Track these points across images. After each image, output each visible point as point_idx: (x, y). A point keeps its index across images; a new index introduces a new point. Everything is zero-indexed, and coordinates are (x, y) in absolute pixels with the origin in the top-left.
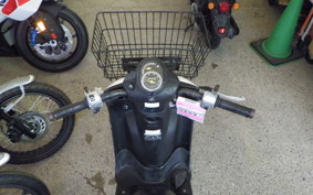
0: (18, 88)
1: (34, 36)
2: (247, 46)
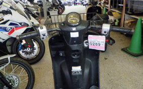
0: (7, 58)
1: (20, 46)
2: (120, 50)
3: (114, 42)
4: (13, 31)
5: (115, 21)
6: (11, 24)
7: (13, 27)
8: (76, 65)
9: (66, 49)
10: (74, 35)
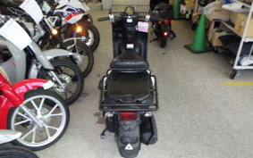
1: (75, 34)
2: (182, 46)
3: (175, 36)
4: (70, 17)
5: (187, 12)
6: (69, 10)
7: (70, 12)
8: (130, 43)
9: (124, 32)
10: (130, 21)
